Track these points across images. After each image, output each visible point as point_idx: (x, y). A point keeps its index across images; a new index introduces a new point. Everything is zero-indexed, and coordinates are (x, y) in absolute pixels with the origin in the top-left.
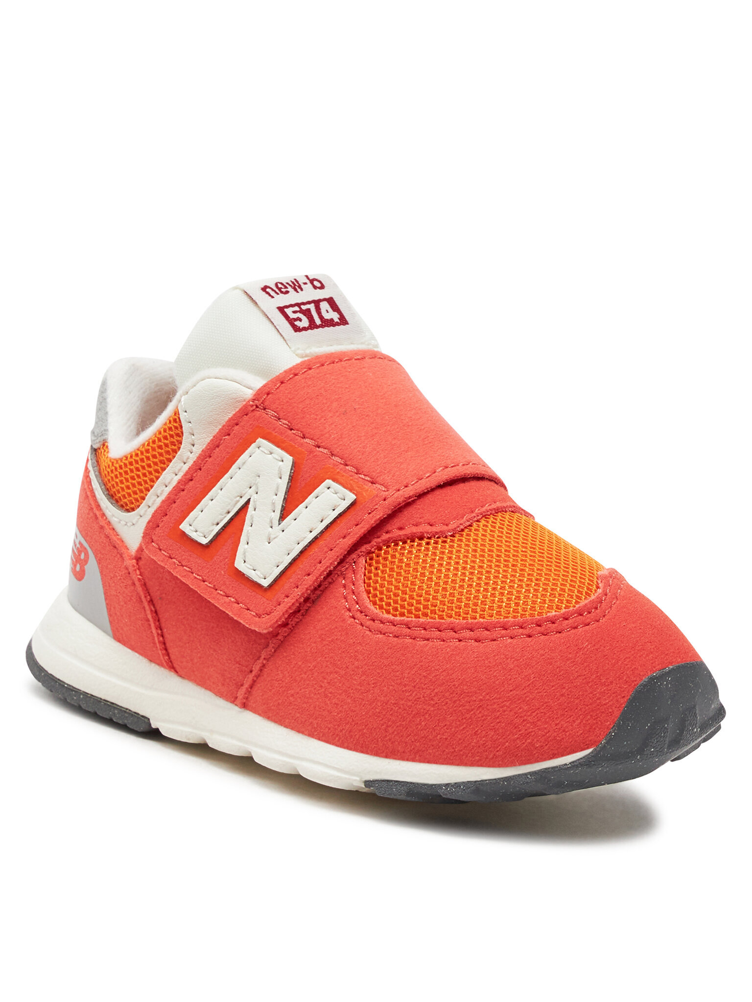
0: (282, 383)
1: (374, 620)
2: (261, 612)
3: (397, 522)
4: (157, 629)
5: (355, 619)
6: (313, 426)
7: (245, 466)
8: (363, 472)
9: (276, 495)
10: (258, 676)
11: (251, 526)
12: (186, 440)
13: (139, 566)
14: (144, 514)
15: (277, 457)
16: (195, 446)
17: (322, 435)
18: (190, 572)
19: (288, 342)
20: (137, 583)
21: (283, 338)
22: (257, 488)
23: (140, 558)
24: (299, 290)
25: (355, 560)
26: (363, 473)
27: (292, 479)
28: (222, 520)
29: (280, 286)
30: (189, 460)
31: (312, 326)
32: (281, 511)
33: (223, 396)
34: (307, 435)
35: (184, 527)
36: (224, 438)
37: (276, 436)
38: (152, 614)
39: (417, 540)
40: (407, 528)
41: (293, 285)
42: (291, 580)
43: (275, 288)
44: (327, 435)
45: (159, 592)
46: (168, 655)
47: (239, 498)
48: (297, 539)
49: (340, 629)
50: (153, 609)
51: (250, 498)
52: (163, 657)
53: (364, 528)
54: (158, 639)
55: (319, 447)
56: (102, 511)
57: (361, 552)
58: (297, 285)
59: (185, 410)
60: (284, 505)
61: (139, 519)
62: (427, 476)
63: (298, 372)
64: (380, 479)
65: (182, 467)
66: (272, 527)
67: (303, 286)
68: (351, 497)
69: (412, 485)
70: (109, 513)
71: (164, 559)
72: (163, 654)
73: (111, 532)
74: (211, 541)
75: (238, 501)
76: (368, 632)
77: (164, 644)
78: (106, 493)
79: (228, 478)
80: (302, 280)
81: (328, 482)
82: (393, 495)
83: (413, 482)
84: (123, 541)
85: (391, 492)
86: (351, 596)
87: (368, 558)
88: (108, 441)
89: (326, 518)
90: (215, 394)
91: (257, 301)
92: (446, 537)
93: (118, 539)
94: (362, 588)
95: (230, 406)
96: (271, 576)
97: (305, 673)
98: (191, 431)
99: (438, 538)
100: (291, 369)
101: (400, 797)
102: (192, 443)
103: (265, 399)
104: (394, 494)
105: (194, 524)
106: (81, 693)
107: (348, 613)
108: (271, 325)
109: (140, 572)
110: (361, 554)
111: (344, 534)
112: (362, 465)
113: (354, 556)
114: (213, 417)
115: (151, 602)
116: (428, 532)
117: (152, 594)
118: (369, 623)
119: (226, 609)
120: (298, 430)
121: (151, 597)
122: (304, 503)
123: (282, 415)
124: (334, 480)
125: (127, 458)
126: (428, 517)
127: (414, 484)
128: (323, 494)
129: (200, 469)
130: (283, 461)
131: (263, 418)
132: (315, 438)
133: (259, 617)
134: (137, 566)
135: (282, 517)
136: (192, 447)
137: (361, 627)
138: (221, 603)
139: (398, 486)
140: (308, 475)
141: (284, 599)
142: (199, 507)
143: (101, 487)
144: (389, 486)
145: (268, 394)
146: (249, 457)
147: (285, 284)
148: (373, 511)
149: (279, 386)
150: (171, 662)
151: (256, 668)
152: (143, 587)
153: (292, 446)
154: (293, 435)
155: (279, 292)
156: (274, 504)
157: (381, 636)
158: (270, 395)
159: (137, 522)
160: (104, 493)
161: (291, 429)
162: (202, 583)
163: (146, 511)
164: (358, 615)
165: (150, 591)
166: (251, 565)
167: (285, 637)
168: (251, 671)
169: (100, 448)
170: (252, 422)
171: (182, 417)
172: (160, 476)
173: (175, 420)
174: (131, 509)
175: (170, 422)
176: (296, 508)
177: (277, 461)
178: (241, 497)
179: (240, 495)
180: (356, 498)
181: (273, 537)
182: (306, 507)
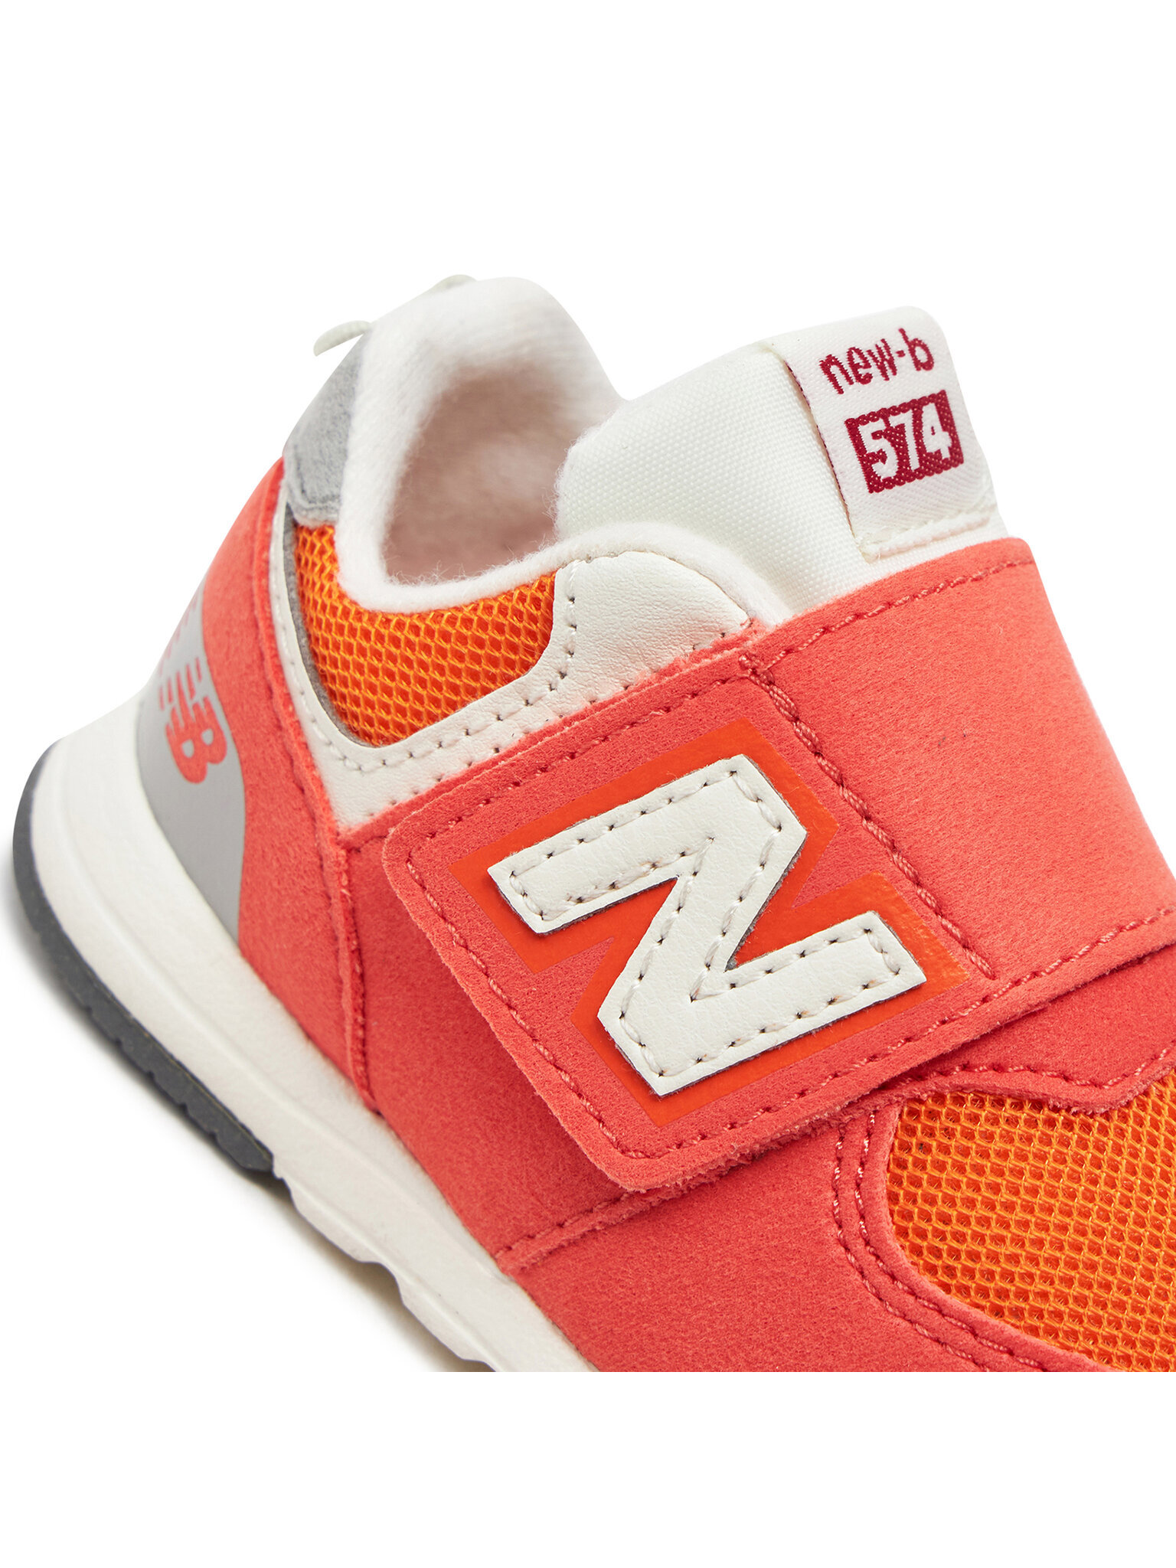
0: (826, 630)
1: (893, 1278)
2: (629, 1143)
3: (993, 1052)
4: (355, 1010)
5: (847, 1250)
6: (868, 763)
7: (684, 803)
8: (951, 914)
9: (741, 899)
10: (572, 1243)
11: (661, 941)
12: (551, 657)
13: (349, 865)
14: (395, 766)
15: (769, 813)
16: (566, 677)
17: (884, 793)
18: (482, 970)
19: (853, 520)
20: (337, 904)
21: (845, 506)
22: (701, 864)
23: (358, 851)
24: (889, 372)
25: (878, 1108)
26: (951, 918)
27: (791, 878)
28: (592, 898)
29: (857, 360)
30: (541, 702)
31: (904, 475)
32: (742, 941)
33: (677, 608)
34: (851, 782)
35: (498, 871)
36: (653, 712)
37: (780, 759)
38: (352, 979)
39: (1027, 1107)
40: (1010, 1069)
41: (879, 359)
42: (723, 1105)
43: (847, 367)
44: (895, 797)
45: (381, 946)
46: (366, 1064)
47: (648, 866)
48: (764, 1022)
49: (808, 1259)
50: (358, 969)
51: (677, 879)
52: (354, 1066)
53: (925, 1053)
54: (354, 1030)
55: (868, 818)
56: (286, 688)
57: (897, 1096)
58: (887, 357)
59: (571, 596)
60: (751, 928)
61: (378, 767)
62: (1080, 953)
63: (865, 610)
64: (984, 943)
65: (520, 709)
66: (708, 966)
67: (898, 361)
68: (914, 975)
69: (1049, 973)
70: (307, 710)
71: (428, 916)
72: (355, 1061)
73: (300, 753)
74: (554, 932)
75: (645, 874)
76: (873, 1300)
77: (364, 1042)
78: (309, 662)
79: (635, 811)
80: (897, 344)
81: (871, 918)
82: (1004, 993)
83: (1052, 967)
84: (322, 786)
85: (1002, 982)
86: (852, 1191)
87: (906, 1109)
88: (339, 527)
89: (844, 1000)
90: (659, 597)
91: (809, 398)
92: (1092, 1116)
93: (314, 778)
94: (882, 1185)
95: (685, 632)
96: (678, 1077)
97: (696, 1309)
98: (569, 646)
99: (1075, 1114)
100: (851, 599)
102: (563, 671)
103: (778, 662)
104: (1007, 991)
105: (523, 876)
107: (834, 1230)
108: (826, 468)
109: (349, 881)
110: (895, 1099)
111: (875, 1052)
112: (953, 896)
113: (880, 1101)
114: (634, 640)
115: (358, 953)
116: (1059, 1098)
117: (363, 939)
118: (880, 1278)
119: (551, 1098)
120: (833, 763)
121: (359, 944)
122: (800, 943)
123: (806, 712)
124: (887, 918)
125: (388, 621)
126: (1063, 1057)
127: (1052, 971)
128: (850, 942)
129: (572, 756)
130: (780, 828)
131: (761, 705)
132: (865, 796)
133: (623, 1152)
134: (346, 867)
135: (740, 956)
136: (559, 678)
137: (859, 1278)
138: (540, 1078)
139: (1020, 971)
140: (827, 879)
141: (694, 1138)
142: (546, 844)
143: (299, 640)
144: (1001, 965)
145: (788, 651)
146: (700, 785)
147: (866, 355)
148: (954, 1020)
149: (818, 638)
150: (367, 1077)
151: (576, 1229)
152: (348, 915)
153: (811, 797)
154: (817, 769)
155: (854, 379)
156: (729, 918)
157: (905, 1324)
158: (792, 656)
159: (372, 771)
160: (304, 659)
161: (817, 754)
162: (505, 1008)
163: (401, 762)
164: (859, 1246)
165: (362, 931)
166: (635, 1031)
167: (664, 1201)
168: (561, 1225)
169: (310, 532)
170: (732, 706)
171: (561, 607)
172: (464, 704)
173: (536, 601)
174: (366, 737)
175: (522, 599)
176: (781, 945)
177: (767, 824)
178: (654, 866)
179: (652, 861)
180: (924, 979)
181: (705, 989)
182: (803, 955)
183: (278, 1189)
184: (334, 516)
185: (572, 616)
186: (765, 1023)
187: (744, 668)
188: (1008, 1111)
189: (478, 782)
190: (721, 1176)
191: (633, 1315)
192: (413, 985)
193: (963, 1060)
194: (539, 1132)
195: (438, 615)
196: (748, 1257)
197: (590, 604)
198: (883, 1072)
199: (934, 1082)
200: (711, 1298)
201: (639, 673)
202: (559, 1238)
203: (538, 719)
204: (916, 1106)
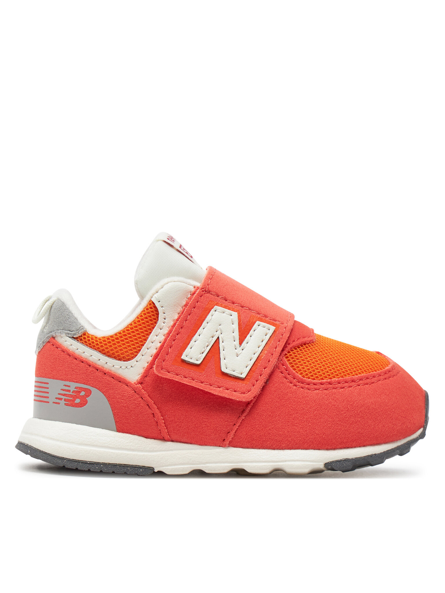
1: (309, 384)
2: (244, 391)
3: (292, 339)
5: (296, 386)
7: (210, 322)
8: (268, 316)
9: (234, 333)
10: (239, 426)
11: (224, 350)
12: (161, 317)
14: (140, 360)
15: (228, 314)
17: (242, 301)
20: (145, 396)
21: (191, 261)
22: (221, 331)
23: (142, 383)
25: (281, 359)
27: (239, 323)
28: (205, 350)
32: (239, 341)
33: (181, 290)
34: (235, 302)
35: (183, 357)
40: (296, 341)
42: (256, 373)
45: (160, 398)
46: (167, 429)
49: (291, 392)
51: (219, 337)
53: (284, 341)
55: (243, 307)
59: (158, 301)
61: (136, 363)
63: (212, 274)
66: (236, 349)
68: (273, 328)
69: (289, 320)
71: (174, 376)
74: (202, 362)
75: (212, 339)
76: (308, 391)
77: (165, 423)
79: (202, 329)
81: (258, 322)
82: (287, 325)
86: (289, 376)
88: (88, 331)
89: (264, 340)
90: (177, 290)
95: (184, 295)
96: (245, 372)
98: (164, 312)
101: (349, 467)
102: (165, 318)
105: (189, 355)
106: (101, 464)
107: (291, 384)
108: (183, 255)
110: (283, 355)
111: (276, 346)
112: (266, 313)
113: (281, 357)
117: (154, 400)
118: (307, 386)
119: (222, 394)
122: (249, 334)
123: (219, 294)
124: (261, 321)
128: (257, 329)
130: (232, 315)
132: (239, 304)
133: (244, 394)
134: (142, 387)
135: (241, 343)
136: (165, 320)
137: (302, 389)
138: (217, 391)
140: (245, 321)
141: (256, 382)
142: (189, 346)
146: (211, 316)
148: (283, 334)
149: (210, 281)
150: (168, 432)
151: (239, 422)
154: (228, 303)
156: (234, 338)
158: (209, 286)
159: (135, 365)
161: (226, 300)
162: (202, 384)
164: (298, 384)
166: (231, 369)
167: (254, 403)
168: (235, 424)
169: (81, 336)
170: (206, 299)
171: (157, 305)
172: (148, 338)
173: (151, 308)
174: (129, 360)
175: (147, 309)
176: (246, 337)
177: (229, 316)
178: (213, 337)
179: (212, 336)
180: (275, 328)
181: (239, 353)
182: (251, 336)
183: (161, 474)
184: (85, 329)
185: (161, 305)
186: (254, 352)
187: (203, 291)
188: (301, 348)
189: (167, 344)
190: (262, 391)
191: (263, 429)
192: (171, 401)
193: (288, 343)
194: (219, 409)
195: (131, 324)
196: (279, 400)
197: (164, 299)
198: (279, 349)
199: (287, 349)
200: (277, 413)
201: (180, 309)
202: (236, 427)
203: (166, 331)
204: (286, 356)
